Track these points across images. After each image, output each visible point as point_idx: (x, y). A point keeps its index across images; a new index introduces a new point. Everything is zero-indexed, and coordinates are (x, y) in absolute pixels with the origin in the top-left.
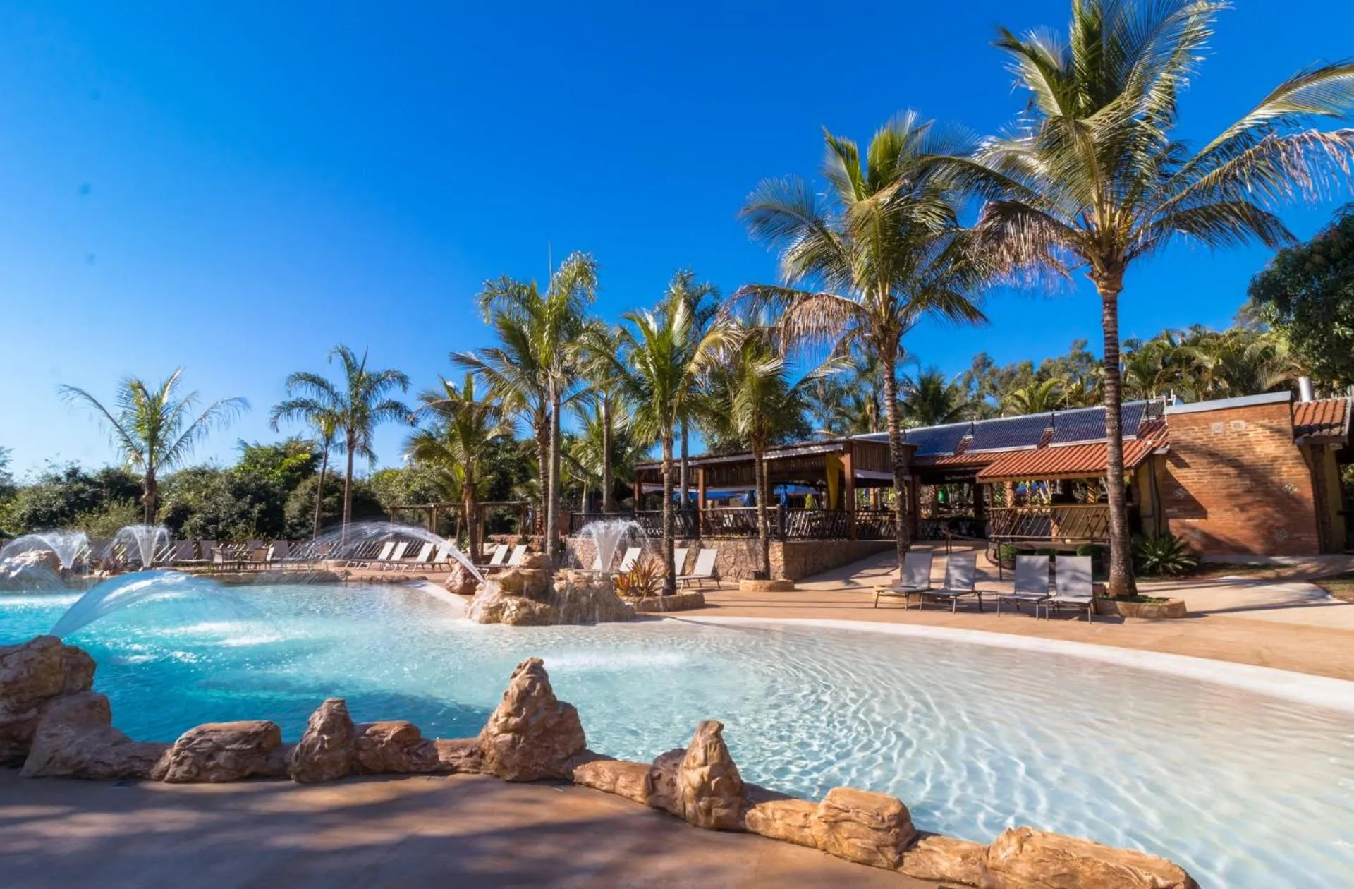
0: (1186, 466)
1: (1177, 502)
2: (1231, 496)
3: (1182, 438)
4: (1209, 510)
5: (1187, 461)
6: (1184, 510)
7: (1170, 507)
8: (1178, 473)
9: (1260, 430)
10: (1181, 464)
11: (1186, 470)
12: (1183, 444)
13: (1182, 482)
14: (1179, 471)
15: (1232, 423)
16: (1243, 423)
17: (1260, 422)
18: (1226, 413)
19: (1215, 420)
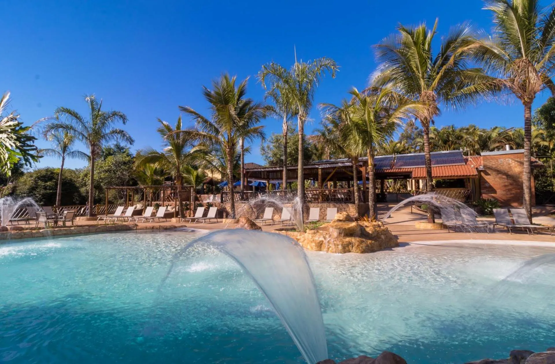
0: (489, 175)
1: (486, 188)
2: (505, 186)
3: (488, 164)
4: (497, 191)
5: (489, 173)
6: (488, 191)
7: (483, 190)
8: (486, 178)
9: (516, 163)
10: (487, 174)
11: (489, 176)
12: (488, 167)
13: (488, 180)
14: (487, 176)
15: (507, 159)
16: (510, 160)
17: (516, 160)
18: (504, 156)
19: (500, 158)
